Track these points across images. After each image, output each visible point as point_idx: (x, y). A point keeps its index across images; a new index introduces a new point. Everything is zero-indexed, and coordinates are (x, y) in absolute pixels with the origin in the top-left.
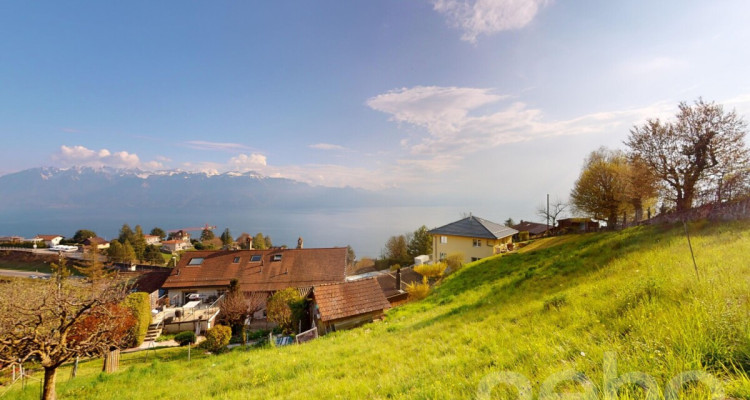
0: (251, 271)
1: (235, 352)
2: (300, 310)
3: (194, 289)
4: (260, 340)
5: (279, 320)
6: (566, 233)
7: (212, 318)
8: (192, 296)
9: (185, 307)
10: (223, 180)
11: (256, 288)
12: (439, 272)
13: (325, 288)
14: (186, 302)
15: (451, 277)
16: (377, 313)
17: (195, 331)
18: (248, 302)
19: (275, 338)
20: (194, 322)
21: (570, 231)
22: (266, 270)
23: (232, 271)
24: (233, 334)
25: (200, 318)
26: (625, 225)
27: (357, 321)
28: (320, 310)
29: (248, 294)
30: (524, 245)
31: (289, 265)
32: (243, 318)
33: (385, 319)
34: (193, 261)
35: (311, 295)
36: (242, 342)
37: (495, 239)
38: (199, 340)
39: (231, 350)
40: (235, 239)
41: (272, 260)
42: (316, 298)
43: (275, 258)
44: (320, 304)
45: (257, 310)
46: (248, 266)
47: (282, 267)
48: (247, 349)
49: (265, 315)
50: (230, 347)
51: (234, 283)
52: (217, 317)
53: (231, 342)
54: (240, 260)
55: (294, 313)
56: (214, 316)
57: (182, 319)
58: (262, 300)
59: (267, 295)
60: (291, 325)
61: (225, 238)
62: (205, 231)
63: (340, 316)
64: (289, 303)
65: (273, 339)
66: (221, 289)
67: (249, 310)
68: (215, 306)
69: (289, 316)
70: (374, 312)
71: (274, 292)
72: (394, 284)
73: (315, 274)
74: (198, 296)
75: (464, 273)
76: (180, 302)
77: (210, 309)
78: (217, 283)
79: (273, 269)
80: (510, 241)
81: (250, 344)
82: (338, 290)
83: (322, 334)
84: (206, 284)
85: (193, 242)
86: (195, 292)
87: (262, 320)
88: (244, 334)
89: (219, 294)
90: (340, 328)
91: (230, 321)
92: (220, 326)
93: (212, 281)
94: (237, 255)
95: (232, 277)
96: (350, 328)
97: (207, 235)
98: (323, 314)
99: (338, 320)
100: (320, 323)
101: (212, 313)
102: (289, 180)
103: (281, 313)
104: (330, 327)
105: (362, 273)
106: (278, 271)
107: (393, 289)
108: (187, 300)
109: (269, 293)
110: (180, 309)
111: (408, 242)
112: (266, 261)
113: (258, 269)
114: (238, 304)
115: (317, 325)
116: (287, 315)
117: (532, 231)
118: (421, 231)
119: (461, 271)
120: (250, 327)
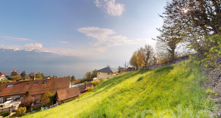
0: (35, 87)
1: (28, 115)
2: (53, 99)
3: (9, 96)
4: (38, 109)
5: (45, 102)
6: (129, 71)
7: (17, 106)
8: (8, 99)
9: (5, 103)
10: (22, 52)
11: (37, 93)
12: (98, 83)
13: (61, 91)
14: (5, 101)
15: (100, 84)
16: (77, 96)
17: (10, 111)
18: (33, 98)
19: (43, 108)
20: (9, 108)
21: (130, 70)
22: (41, 87)
23: (26, 88)
24: (27, 110)
25: (12, 106)
26: (138, 69)
27: (71, 99)
28: (59, 98)
29: (33, 96)
30: (120, 74)
31: (50, 84)
32: (31, 104)
33: (79, 98)
34: (9, 86)
35: (56, 94)
36: (31, 112)
37: (113, 73)
38: (12, 114)
39: (26, 115)
40: (28, 75)
41: (43, 83)
42: (58, 94)
43: (45, 82)
44: (59, 96)
45: (37, 100)
46: (33, 86)
47: (47, 85)
48: (33, 113)
49: (40, 101)
50: (25, 114)
51: (27, 93)
52: (20, 105)
53: (26, 112)
54: (30, 84)
55: (51, 99)
56: (18, 105)
57: (3, 108)
58: (39, 97)
59: (41, 95)
60: (50, 103)
61: (23, 75)
62: (13, 72)
63: (65, 99)
64: (49, 97)
65: (42, 109)
66: (21, 95)
67: (33, 101)
68: (19, 101)
69: (49, 101)
70: (76, 96)
71: (44, 94)
72: (84, 87)
73: (60, 86)
74: (11, 98)
75: (103, 83)
76: (2, 101)
77: (17, 103)
78: (20, 93)
79: (44, 86)
80: (117, 73)
81: (34, 112)
82: (65, 91)
83: (59, 104)
84: (15, 94)
85: (6, 77)
86: (10, 97)
87: (39, 103)
88: (31, 109)
89: (21, 97)
90: (65, 102)
91: (25, 105)
92: (21, 108)
93: (18, 92)
94: (29, 82)
95: (26, 90)
96: (68, 102)
97: (14, 74)
98: (60, 99)
99: (65, 100)
100: (59, 102)
101: (18, 104)
102: (52, 53)
103: (46, 100)
104: (62, 102)
105: (77, 84)
106: (45, 87)
107: (84, 89)
108: (6, 101)
109: (42, 94)
110: (3, 104)
111: (92, 74)
112: (41, 83)
113: (38, 87)
114: (29, 99)
115: (58, 102)
116: (48, 100)
117: (123, 70)
118: (95, 71)
119: (103, 82)
120: (34, 106)
